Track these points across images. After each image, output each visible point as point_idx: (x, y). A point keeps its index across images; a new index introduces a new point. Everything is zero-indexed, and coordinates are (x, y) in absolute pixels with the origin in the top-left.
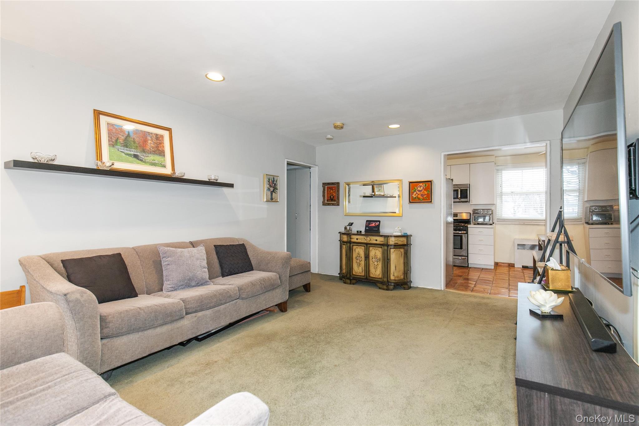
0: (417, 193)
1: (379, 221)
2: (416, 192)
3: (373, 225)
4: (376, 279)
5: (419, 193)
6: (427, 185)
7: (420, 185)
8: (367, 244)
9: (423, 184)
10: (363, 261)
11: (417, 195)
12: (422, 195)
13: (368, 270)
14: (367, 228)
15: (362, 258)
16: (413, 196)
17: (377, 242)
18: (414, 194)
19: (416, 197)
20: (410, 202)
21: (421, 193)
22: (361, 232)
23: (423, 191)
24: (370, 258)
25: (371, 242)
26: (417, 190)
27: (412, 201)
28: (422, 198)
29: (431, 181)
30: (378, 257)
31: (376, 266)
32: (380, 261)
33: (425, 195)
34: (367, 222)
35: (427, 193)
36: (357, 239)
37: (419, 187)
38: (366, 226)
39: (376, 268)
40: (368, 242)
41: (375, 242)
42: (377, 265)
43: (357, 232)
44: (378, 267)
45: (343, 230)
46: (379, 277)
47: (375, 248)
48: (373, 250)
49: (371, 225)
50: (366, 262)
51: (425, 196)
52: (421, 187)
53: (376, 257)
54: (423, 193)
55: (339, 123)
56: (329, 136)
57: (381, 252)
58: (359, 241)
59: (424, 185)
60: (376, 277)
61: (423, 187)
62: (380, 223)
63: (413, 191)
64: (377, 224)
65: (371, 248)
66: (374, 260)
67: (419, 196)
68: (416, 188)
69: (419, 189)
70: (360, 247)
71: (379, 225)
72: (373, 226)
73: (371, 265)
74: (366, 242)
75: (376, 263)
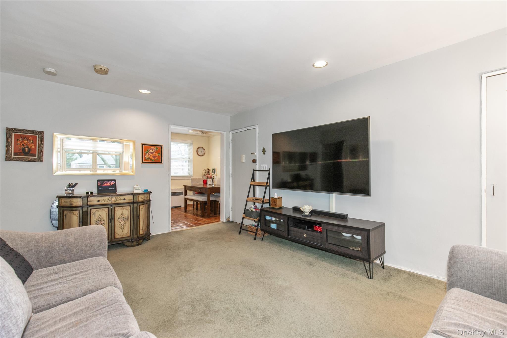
0: (149, 155)
1: (115, 180)
2: (149, 153)
3: (108, 184)
4: (124, 239)
5: (151, 155)
6: (158, 149)
7: (152, 148)
8: (111, 205)
9: (154, 147)
10: (105, 224)
11: (149, 156)
12: (153, 157)
13: (113, 232)
14: (100, 188)
15: (105, 220)
16: (145, 156)
17: (125, 201)
18: (147, 155)
19: (148, 158)
20: (143, 162)
21: (153, 155)
22: (92, 193)
23: (155, 153)
24: (116, 218)
25: (117, 202)
26: (150, 152)
27: (145, 161)
28: (154, 159)
29: (161, 146)
30: (126, 216)
31: (123, 225)
32: (128, 219)
33: (156, 156)
34: (99, 182)
35: (158, 155)
36: (99, 201)
37: (151, 149)
38: (98, 187)
39: (123, 228)
40: (113, 203)
41: (123, 201)
42: (125, 224)
43: (87, 193)
44: (126, 226)
45: (63, 193)
46: (126, 236)
47: (121, 207)
48: (120, 210)
49: (105, 185)
50: (110, 224)
51: (156, 158)
52: (153, 149)
53: (123, 216)
54: (155, 155)
55: (103, 67)
56: (52, 70)
57: (130, 210)
58: (100, 203)
59: (156, 148)
60: (124, 237)
61: (155, 150)
62: (115, 182)
63: (145, 152)
64: (113, 183)
65: (116, 209)
66: (120, 220)
67: (151, 157)
68: (148, 150)
69: (151, 151)
70: (102, 209)
71: (115, 183)
72: (107, 186)
73: (117, 226)
74: (110, 202)
75: (123, 223)
